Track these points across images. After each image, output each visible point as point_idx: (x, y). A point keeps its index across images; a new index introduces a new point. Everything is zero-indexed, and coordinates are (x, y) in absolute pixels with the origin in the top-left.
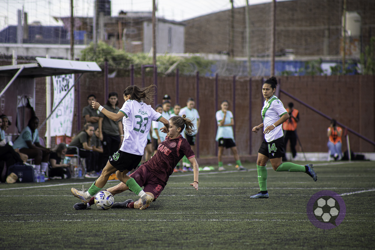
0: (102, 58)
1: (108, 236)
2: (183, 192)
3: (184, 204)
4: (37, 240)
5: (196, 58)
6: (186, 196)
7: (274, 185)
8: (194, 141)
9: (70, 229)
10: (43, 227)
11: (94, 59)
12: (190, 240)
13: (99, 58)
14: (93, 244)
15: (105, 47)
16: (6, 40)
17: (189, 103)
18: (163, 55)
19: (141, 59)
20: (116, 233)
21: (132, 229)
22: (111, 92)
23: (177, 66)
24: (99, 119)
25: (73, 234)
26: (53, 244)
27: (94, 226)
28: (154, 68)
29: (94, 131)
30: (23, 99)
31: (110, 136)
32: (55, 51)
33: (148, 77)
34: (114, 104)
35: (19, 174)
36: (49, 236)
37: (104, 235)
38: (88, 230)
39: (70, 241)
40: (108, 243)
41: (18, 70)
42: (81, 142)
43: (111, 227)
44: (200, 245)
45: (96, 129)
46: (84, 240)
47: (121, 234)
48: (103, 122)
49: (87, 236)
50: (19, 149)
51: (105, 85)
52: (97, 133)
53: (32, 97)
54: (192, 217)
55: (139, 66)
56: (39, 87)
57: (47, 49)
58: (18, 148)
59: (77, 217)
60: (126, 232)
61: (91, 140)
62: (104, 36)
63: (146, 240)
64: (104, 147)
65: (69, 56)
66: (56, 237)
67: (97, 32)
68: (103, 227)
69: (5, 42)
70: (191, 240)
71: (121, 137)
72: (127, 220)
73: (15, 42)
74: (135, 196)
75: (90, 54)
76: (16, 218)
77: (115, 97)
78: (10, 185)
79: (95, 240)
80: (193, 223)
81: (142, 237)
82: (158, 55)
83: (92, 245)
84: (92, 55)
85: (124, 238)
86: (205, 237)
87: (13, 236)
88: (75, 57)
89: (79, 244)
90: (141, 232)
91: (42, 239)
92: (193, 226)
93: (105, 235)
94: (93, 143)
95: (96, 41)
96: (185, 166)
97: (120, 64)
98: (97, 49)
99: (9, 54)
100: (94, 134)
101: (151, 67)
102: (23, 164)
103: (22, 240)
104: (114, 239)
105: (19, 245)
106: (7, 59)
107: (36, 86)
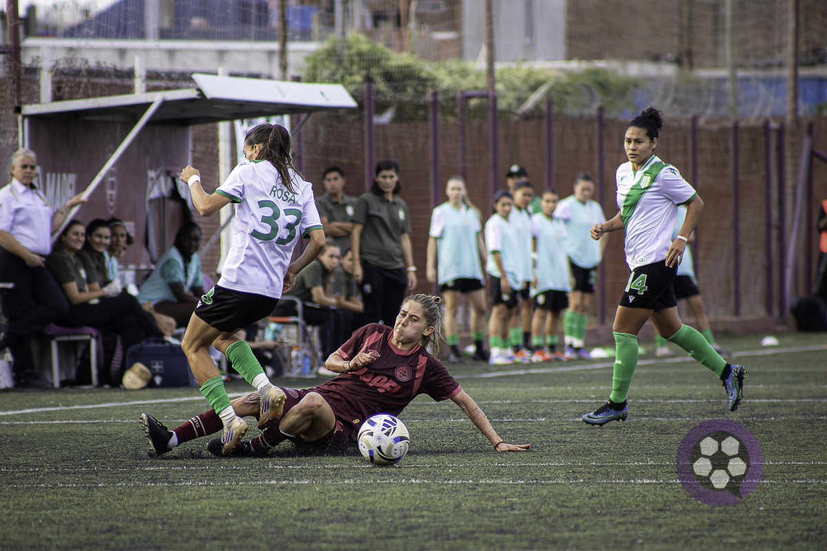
0: (358, 73)
1: (377, 520)
2: (565, 411)
3: (568, 439)
4: (202, 532)
5: (595, 72)
6: (573, 422)
7: (799, 392)
8: (592, 281)
9: (283, 504)
10: (215, 498)
11: (338, 76)
12: (585, 531)
13: (351, 74)
14: (340, 540)
15: (365, 47)
16: (118, 31)
17: (580, 186)
18: (514, 65)
19: (456, 77)
20: (397, 515)
21: (439, 504)
22: (381, 159)
23: (548, 94)
24: (353, 228)
25: (291, 517)
26: (241, 542)
27: (342, 495)
28: (490, 97)
29: (339, 258)
30: (162, 179)
32: (241, 58)
33: (475, 122)
34: (390, 190)
35: (154, 367)
36: (232, 521)
37: (367, 518)
38: (328, 506)
39: (282, 533)
40: (378, 538)
41: (148, 105)
42: (308, 285)
43: (385, 499)
44: (611, 545)
45: (344, 254)
46: (318, 530)
47: (411, 517)
48: (362, 236)
49: (325, 520)
50: (153, 303)
51: (366, 143)
52: (346, 262)
54: (589, 473)
55: (451, 95)
56: (200, 148)
57: (221, 53)
58: (151, 300)
59: (300, 474)
60: (422, 511)
61: (332, 279)
62: (363, 19)
63: (473, 532)
64: (366, 298)
65: (276, 71)
66: (249, 523)
67: (346, 11)
68: (366, 498)
69: (117, 37)
70: (588, 533)
71: (408, 272)
72: (426, 481)
73: (141, 35)
74: (445, 420)
75: (327, 63)
76: (149, 477)
77: (392, 172)
78: (132, 393)
79: (346, 531)
80: (593, 489)
81: (462, 523)
82: (499, 66)
83: (338, 543)
84: (333, 67)
85: (419, 526)
86: (624, 523)
87: (141, 519)
88: (292, 72)
89: (305, 542)
90: (460, 511)
91: (213, 528)
92: (593, 496)
93: (370, 520)
94: (336, 289)
95: (344, 33)
96: (571, 346)
97: (403, 90)
98: (346, 52)
99: (126, 66)
100: (341, 265)
101: (481, 96)
102: (164, 342)
103: (165, 532)
104: (392, 529)
105: (157, 544)
106: (121, 80)
107: (194, 146)
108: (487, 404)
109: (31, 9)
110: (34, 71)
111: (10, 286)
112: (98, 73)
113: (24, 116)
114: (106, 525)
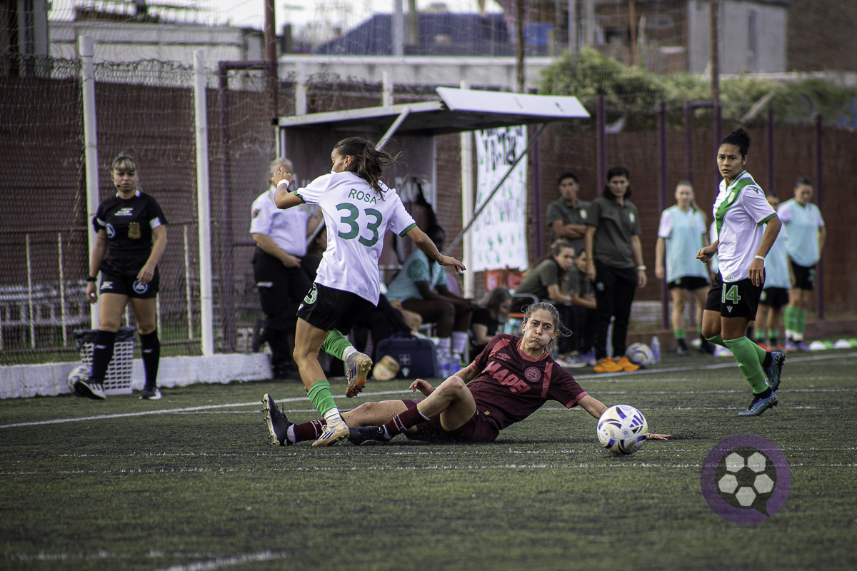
0: (592, 86)
1: (610, 501)
2: (786, 400)
3: (789, 426)
4: (448, 512)
5: (814, 83)
6: (794, 410)
8: (811, 278)
9: (523, 486)
10: (459, 481)
11: (572, 89)
12: (805, 511)
13: (584, 87)
14: (576, 519)
15: (597, 61)
16: (367, 48)
18: (737, 77)
19: (683, 88)
20: (629, 496)
21: (668, 487)
22: (613, 166)
23: (770, 103)
24: (586, 230)
25: (529, 498)
26: (483, 521)
27: (578, 478)
28: (714, 107)
29: (573, 258)
30: (409, 185)
31: (613, 269)
32: (482, 72)
33: (701, 130)
34: (621, 195)
35: (401, 360)
36: (475, 502)
37: (601, 499)
38: (565, 488)
39: (522, 513)
40: (611, 518)
41: (395, 117)
42: (544, 283)
43: (618, 481)
44: (830, 524)
45: (578, 254)
46: (555, 511)
47: (642, 498)
48: (595, 238)
49: (561, 501)
50: (401, 300)
51: (599, 150)
52: (580, 262)
53: (430, 180)
54: (809, 457)
55: (679, 105)
56: (444, 156)
57: (463, 68)
58: (399, 298)
59: (538, 458)
60: (652, 493)
61: (567, 278)
62: (595, 35)
63: (700, 512)
64: (599, 295)
65: (514, 84)
66: (491, 504)
67: (580, 27)
68: (600, 481)
69: (366, 54)
70: (808, 513)
71: (638, 271)
72: (656, 465)
73: (389, 52)
74: (673, 408)
75: (562, 77)
76: (398, 461)
77: (623, 178)
78: (382, 384)
79: (581, 511)
80: (812, 472)
81: (690, 504)
82: (723, 78)
83: (573, 522)
84: (567, 80)
85: (649, 507)
86: (842, 504)
87: (391, 500)
88: (529, 85)
89: (543, 521)
90: (687, 493)
91: (458, 508)
92: (812, 478)
93: (603, 501)
94: (571, 287)
95: (577, 48)
96: (791, 339)
97: (633, 101)
98: (580, 66)
99: (375, 80)
100: (575, 265)
101: (706, 107)
102: (411, 336)
103: (413, 512)
104: (624, 510)
105: (406, 523)
106: (371, 93)
107: (438, 154)
108: (712, 394)
109: (288, 28)
110: (290, 85)
111: (269, 284)
112: (349, 86)
113: (281, 128)
114: (359, 506)
